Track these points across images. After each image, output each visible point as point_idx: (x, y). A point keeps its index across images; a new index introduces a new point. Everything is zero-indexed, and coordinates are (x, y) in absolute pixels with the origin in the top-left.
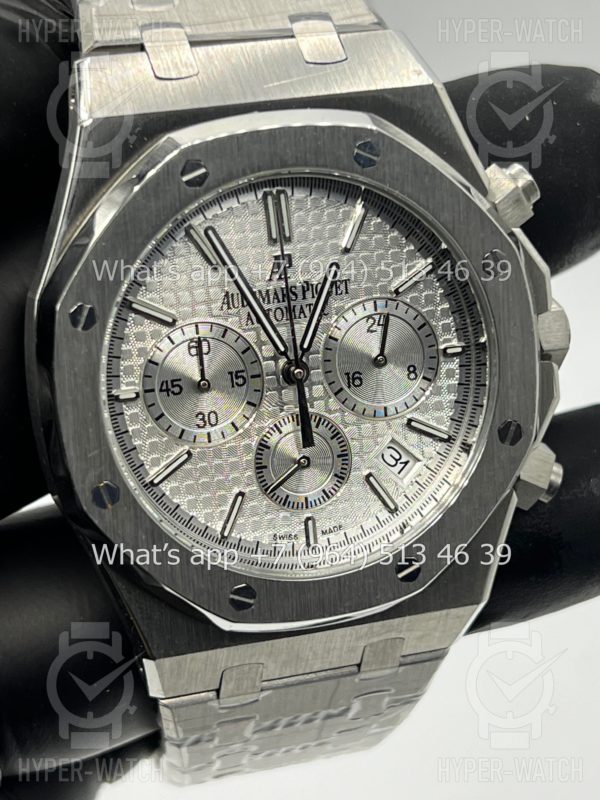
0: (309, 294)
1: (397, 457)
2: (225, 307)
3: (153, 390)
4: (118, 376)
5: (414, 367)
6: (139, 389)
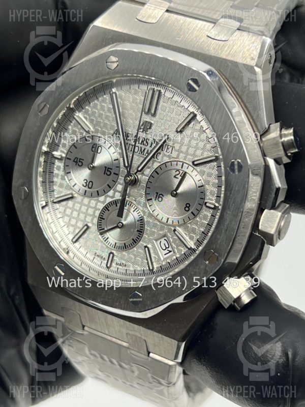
0: (153, 145)
1: (167, 246)
2: (115, 135)
3: (70, 159)
4: (59, 146)
6: (64, 155)
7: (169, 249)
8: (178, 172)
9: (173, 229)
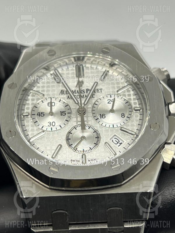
0: (88, 92)
1: (118, 141)
2: (61, 94)
3: (34, 115)
5: (124, 114)
7: (119, 142)
8: (109, 101)
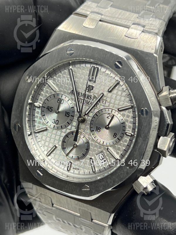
2: (71, 93)
3: (45, 107)
4: (38, 100)
5: (116, 134)
6: (41, 105)
8: (109, 115)
9: (107, 148)
